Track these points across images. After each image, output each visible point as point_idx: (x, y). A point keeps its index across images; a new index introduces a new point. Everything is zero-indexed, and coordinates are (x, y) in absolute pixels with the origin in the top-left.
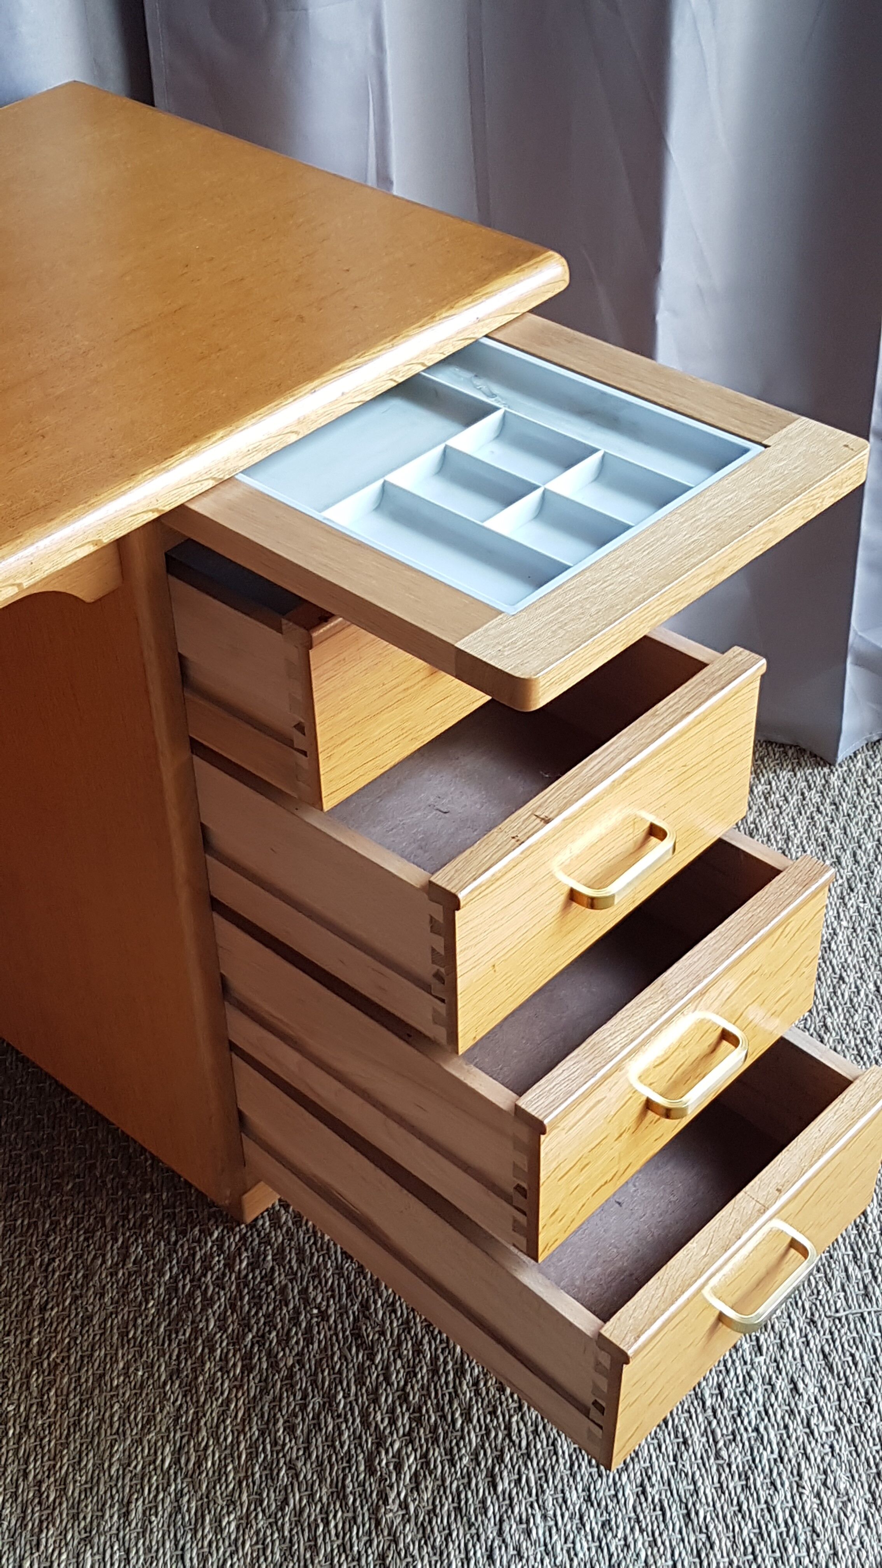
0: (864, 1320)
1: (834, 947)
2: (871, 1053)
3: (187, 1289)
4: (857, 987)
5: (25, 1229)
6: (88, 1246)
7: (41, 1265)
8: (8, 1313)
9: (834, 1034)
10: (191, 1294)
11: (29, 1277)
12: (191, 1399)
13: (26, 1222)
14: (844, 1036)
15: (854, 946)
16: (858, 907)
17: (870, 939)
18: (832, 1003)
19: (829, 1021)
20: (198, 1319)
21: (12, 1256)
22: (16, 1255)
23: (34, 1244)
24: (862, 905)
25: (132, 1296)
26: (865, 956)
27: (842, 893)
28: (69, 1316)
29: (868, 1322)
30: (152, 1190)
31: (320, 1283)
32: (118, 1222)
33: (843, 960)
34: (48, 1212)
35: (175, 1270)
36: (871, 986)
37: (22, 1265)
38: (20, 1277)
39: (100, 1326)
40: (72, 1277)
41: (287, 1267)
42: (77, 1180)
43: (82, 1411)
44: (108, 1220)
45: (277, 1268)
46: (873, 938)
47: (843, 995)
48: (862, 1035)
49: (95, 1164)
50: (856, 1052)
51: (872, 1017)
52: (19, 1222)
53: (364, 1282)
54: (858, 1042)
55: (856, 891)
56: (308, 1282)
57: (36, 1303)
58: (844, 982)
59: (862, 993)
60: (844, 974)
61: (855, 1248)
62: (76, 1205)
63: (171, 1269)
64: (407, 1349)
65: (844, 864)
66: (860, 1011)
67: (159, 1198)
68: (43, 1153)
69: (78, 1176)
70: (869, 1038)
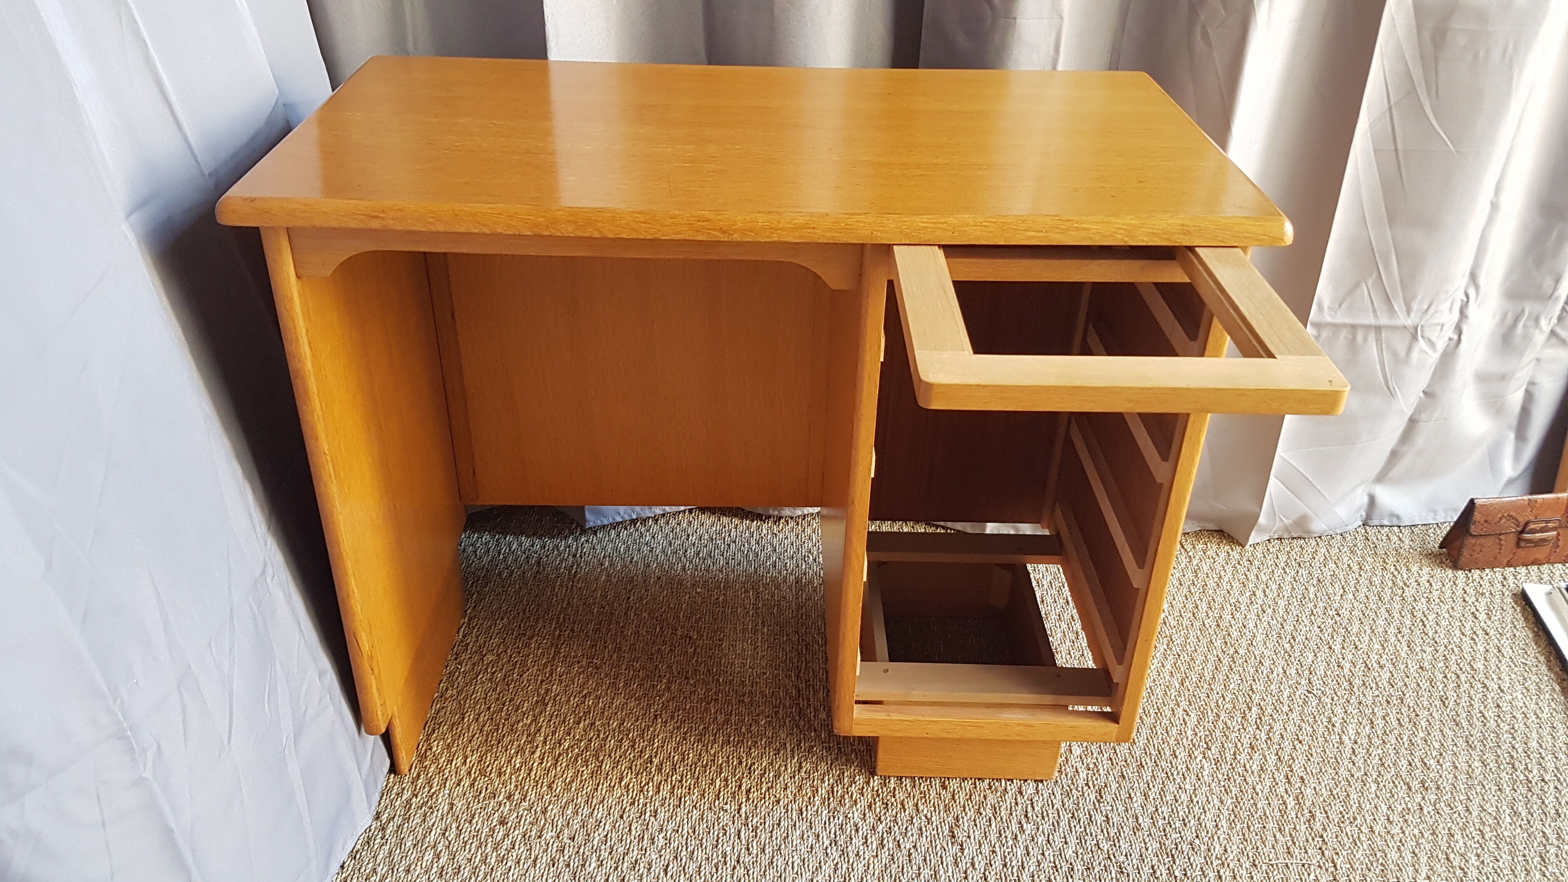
0: (1289, 868)
1: (1254, 643)
2: (1283, 709)
3: (839, 793)
4: (1271, 669)
5: (735, 743)
6: (776, 759)
7: (746, 766)
8: (726, 791)
9: (1258, 695)
10: (843, 797)
11: (739, 772)
12: (844, 859)
13: (736, 739)
14: (1265, 697)
15: (1268, 645)
16: (1269, 622)
17: (1278, 642)
18: (1255, 677)
19: (1254, 687)
20: (847, 812)
21: (728, 758)
22: (731, 757)
23: (741, 753)
24: (1271, 621)
25: (804, 792)
26: (1275, 651)
27: (1258, 612)
28: (764, 798)
29: (1291, 869)
30: (815, 731)
31: (926, 801)
32: (794, 748)
33: (1261, 652)
34: (750, 735)
35: (831, 780)
36: (1281, 671)
37: (734, 764)
38: (733, 771)
39: (784, 807)
40: (766, 775)
41: (904, 789)
42: (768, 719)
43: (773, 857)
44: (788, 745)
45: (897, 788)
46: (1280, 641)
48: (1276, 698)
49: (778, 711)
50: (1273, 707)
52: (732, 738)
53: (954, 805)
54: (1274, 701)
55: (1267, 612)
56: (918, 800)
57: (743, 788)
58: (1262, 665)
59: (1275, 673)
60: (1263, 661)
61: (1280, 823)
62: (767, 733)
63: (829, 781)
64: (986, 849)
65: (1258, 596)
66: (1274, 683)
67: (819, 736)
68: (746, 701)
69: (768, 717)
70: (1282, 700)
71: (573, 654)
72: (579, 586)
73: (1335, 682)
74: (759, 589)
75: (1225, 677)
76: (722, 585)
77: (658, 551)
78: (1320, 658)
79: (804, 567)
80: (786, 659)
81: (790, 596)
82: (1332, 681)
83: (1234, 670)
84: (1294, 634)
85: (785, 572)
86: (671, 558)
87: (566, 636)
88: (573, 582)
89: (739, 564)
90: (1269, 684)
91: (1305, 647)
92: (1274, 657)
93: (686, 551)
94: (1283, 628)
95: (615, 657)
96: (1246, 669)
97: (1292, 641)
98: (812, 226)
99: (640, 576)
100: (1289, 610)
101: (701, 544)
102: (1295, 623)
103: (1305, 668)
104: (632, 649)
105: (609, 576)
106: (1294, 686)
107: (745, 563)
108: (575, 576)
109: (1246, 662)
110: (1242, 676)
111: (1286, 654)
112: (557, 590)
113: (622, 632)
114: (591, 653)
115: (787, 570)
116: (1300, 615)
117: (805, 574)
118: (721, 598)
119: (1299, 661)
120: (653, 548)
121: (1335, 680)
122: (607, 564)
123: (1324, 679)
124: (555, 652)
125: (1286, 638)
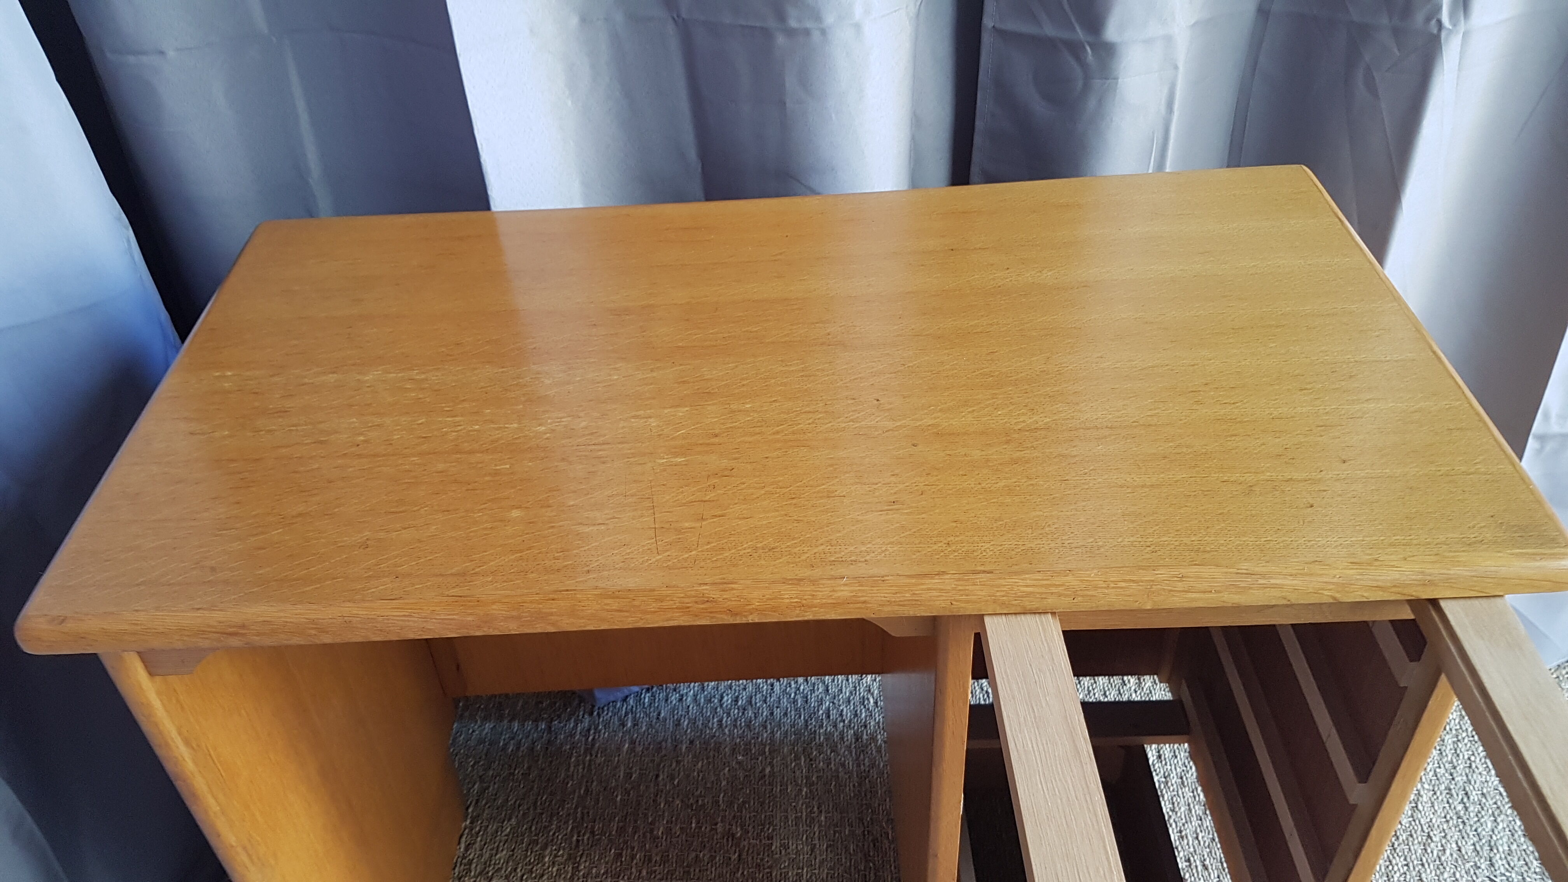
1: (1420, 807)
4: (1442, 846)
18: (1424, 860)
26: (1445, 817)
36: (1454, 845)
46: (1451, 801)
47: (1432, 852)
51: (1458, 875)
66: (1448, 869)
71: (594, 871)
72: (598, 761)
73: (1522, 862)
74: (812, 753)
75: (1388, 863)
76: (767, 750)
77: (689, 699)
78: (1501, 824)
79: (863, 715)
80: (850, 865)
81: (850, 763)
82: (1519, 860)
83: (1398, 851)
84: (1467, 789)
85: (842, 724)
86: (705, 710)
87: (585, 841)
88: (591, 755)
89: (786, 714)
90: (1442, 870)
91: (1482, 808)
92: (1445, 826)
93: (722, 697)
94: (1453, 779)
95: (644, 873)
96: (1412, 848)
97: (1465, 800)
98: (863, 599)
99: (670, 740)
100: (1458, 752)
101: (739, 686)
102: (1467, 771)
103: (1484, 841)
104: (665, 860)
105: (633, 742)
106: (1472, 872)
107: (793, 713)
108: (593, 745)
109: (1411, 836)
110: (1408, 859)
111: (1460, 820)
112: (572, 769)
113: (652, 831)
114: (616, 869)
115: (844, 721)
116: (1473, 758)
117: (866, 727)
118: (768, 770)
119: (1476, 830)
120: (682, 695)
121: (1522, 859)
122: (629, 725)
123: (1509, 858)
124: (573, 868)
125: (1457, 795)
